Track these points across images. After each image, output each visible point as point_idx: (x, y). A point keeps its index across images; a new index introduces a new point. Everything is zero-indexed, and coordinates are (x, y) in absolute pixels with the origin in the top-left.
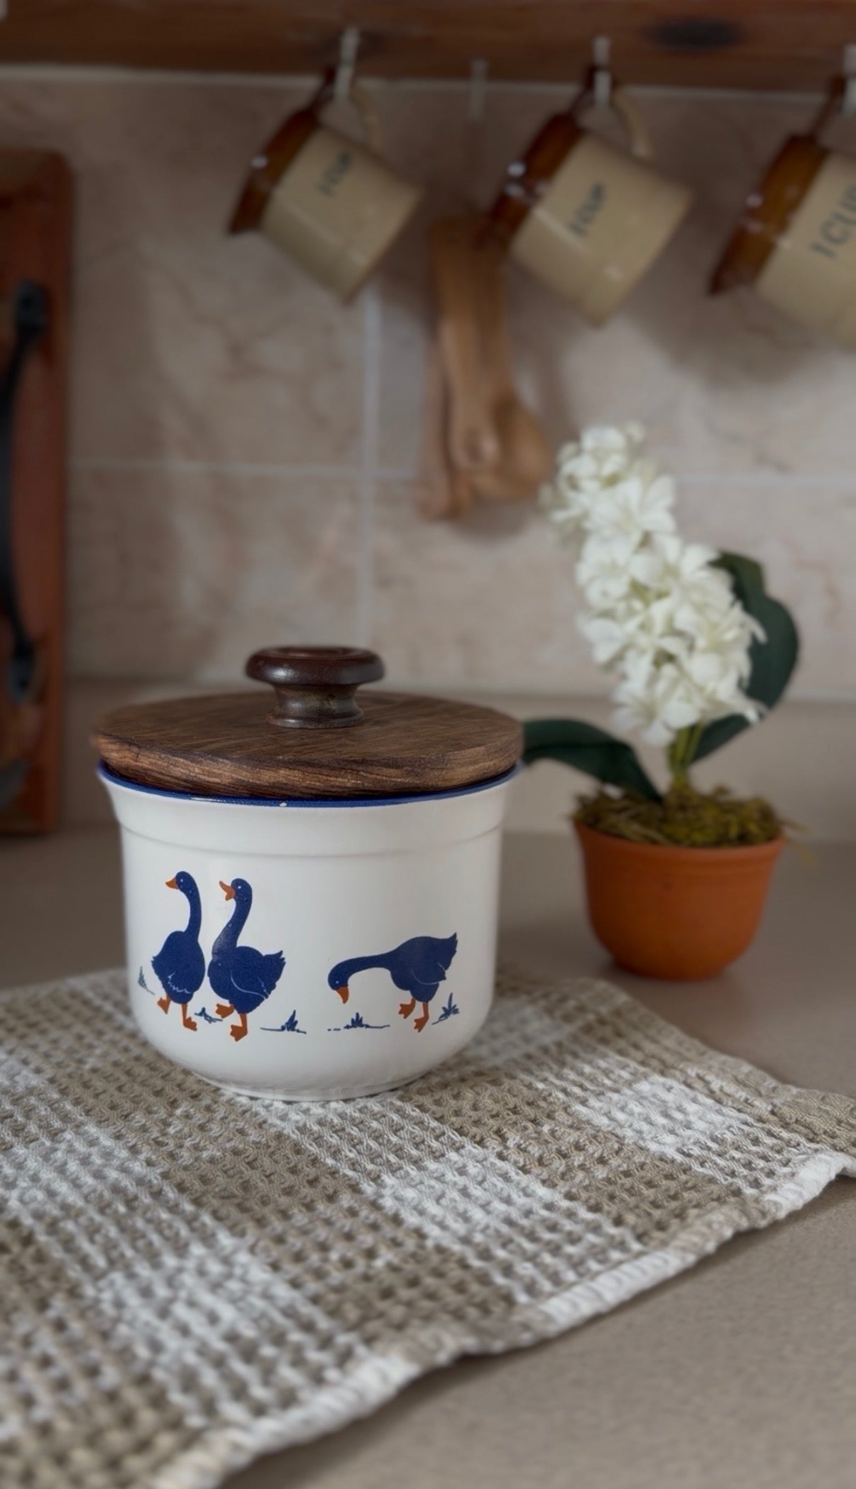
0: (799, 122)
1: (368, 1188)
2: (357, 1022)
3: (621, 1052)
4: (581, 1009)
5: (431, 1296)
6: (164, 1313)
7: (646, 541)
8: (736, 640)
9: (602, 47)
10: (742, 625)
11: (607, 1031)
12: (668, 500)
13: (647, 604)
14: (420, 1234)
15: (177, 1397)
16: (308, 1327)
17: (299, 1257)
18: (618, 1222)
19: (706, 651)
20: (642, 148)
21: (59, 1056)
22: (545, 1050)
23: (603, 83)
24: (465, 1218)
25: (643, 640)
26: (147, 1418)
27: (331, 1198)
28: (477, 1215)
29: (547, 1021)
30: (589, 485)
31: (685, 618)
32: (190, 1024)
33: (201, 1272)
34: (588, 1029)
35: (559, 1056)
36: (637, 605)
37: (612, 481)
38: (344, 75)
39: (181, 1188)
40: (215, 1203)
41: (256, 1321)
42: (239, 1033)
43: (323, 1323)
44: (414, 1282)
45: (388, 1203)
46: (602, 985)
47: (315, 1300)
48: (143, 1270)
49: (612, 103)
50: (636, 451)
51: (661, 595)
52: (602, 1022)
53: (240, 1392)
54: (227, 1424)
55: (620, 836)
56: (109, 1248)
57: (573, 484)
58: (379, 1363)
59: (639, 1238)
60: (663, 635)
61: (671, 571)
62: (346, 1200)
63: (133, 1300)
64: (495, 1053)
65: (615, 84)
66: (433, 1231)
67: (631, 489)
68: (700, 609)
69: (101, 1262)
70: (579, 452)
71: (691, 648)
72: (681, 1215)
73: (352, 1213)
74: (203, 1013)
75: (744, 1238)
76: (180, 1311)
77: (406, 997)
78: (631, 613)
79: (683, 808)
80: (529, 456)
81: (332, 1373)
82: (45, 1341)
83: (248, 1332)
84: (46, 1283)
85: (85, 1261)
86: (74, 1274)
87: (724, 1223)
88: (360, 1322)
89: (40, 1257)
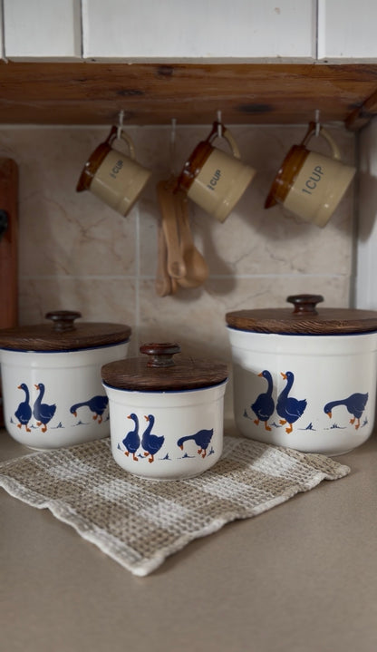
1: (200, 488)
2: (186, 456)
5: (224, 508)
6: (158, 516)
14: (216, 496)
15: (170, 531)
16: (196, 516)
17: (187, 503)
18: (267, 491)
20: (237, 154)
24: (228, 493)
26: (165, 535)
27: (191, 491)
28: (230, 492)
32: (136, 459)
33: (163, 507)
39: (149, 491)
41: (183, 515)
42: (151, 461)
43: (199, 515)
44: (219, 506)
47: (195, 511)
48: (149, 508)
53: (185, 529)
54: (184, 535)
56: (138, 505)
58: (217, 521)
62: (195, 491)
63: (150, 515)
66: (220, 497)
69: (137, 508)
72: (283, 489)
73: (197, 494)
74: (140, 455)
75: (300, 494)
76: (162, 515)
77: (200, 448)
81: (206, 524)
82: (131, 524)
83: (182, 518)
84: (125, 513)
85: (132, 508)
86: (131, 510)
87: (295, 490)
88: (209, 514)
89: (120, 508)
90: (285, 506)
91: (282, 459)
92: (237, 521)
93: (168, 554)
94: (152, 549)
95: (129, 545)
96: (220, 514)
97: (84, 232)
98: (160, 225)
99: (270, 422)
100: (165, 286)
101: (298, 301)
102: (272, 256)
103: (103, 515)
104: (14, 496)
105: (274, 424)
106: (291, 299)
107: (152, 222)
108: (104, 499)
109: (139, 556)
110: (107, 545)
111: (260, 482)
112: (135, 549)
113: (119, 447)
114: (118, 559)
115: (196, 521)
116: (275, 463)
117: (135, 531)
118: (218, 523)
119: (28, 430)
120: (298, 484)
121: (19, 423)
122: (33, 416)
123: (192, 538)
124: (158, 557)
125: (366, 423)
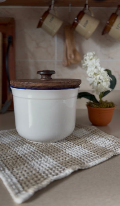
0: (114, 11)
1: (64, 151)
3: (96, 135)
4: (91, 130)
5: (74, 163)
6: (40, 165)
7: (96, 67)
8: (108, 80)
9: (87, 2)
10: (109, 78)
11: (94, 132)
12: (99, 62)
13: (96, 76)
14: (71, 156)
15: (43, 174)
16: (58, 166)
17: (56, 159)
18: (97, 154)
19: (105, 82)
22: (86, 135)
23: (87, 6)
24: (77, 154)
25: (96, 81)
26: (39, 177)
27: (60, 152)
28: (79, 154)
29: (86, 131)
30: (88, 60)
31: (102, 77)
33: (44, 160)
34: (92, 132)
35: (88, 135)
36: (95, 76)
37: (91, 59)
38: (52, 6)
39: (40, 151)
40: (45, 153)
41: (52, 165)
43: (61, 166)
44: (71, 161)
45: (67, 152)
46: (93, 127)
47: (59, 163)
48: (37, 160)
49: (88, 9)
50: (94, 55)
51: (98, 75)
52: (93, 131)
53: (51, 174)
54: (49, 177)
55: (94, 107)
56: (32, 158)
57: (86, 60)
58: (68, 170)
59: (101, 156)
60: (98, 80)
61: (99, 71)
62: (62, 152)
63: (36, 164)
64: (79, 135)
65: (89, 7)
66: (73, 156)
67: (94, 60)
68: (103, 76)
69: (31, 160)
70: (86, 56)
71: (102, 82)
72: (106, 153)
73: (63, 153)
76: (42, 165)
78: (94, 77)
79: (101, 103)
80: (78, 58)
81: (62, 171)
82: (25, 168)
83: (51, 167)
84: (24, 162)
85: (29, 160)
86: (28, 161)
87: (111, 154)
88: (65, 166)
89: (23, 159)
92: (79, 170)
93: (36, 190)
94: (30, 185)
95: (19, 181)
96: (71, 166)
103: (13, 163)
108: (17, 154)
109: (21, 189)
110: (7, 181)
112: (21, 185)
115: (58, 170)
120: (113, 151)
124: (31, 191)
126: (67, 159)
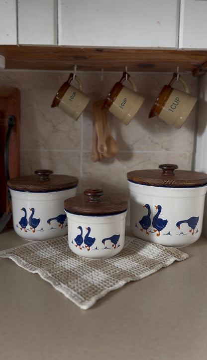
1: (113, 264)
2: (106, 248)
5: (125, 275)
6: (92, 278)
14: (121, 269)
15: (98, 286)
16: (111, 279)
17: (107, 272)
18: (147, 266)
20: (135, 90)
21: (62, 249)
26: (96, 289)
27: (108, 265)
28: (128, 266)
32: (81, 249)
33: (95, 274)
39: (88, 265)
41: (105, 278)
42: (88, 250)
43: (113, 278)
44: (122, 274)
47: (111, 276)
48: (87, 274)
53: (105, 286)
54: (105, 289)
56: (82, 272)
58: (121, 282)
62: (110, 266)
63: (88, 278)
66: (123, 269)
69: (82, 274)
72: (155, 265)
73: (111, 267)
74: (83, 247)
75: (163, 268)
76: (94, 278)
77: (113, 244)
81: (116, 283)
82: (79, 282)
83: (104, 280)
84: (76, 276)
86: (79, 275)
87: (160, 266)
88: (117, 278)
89: (73, 273)
90: (156, 275)
91: (154, 249)
92: (131, 282)
93: (97, 299)
94: (90, 296)
95: (78, 293)
96: (123, 278)
97: (54, 127)
98: (94, 125)
99: (148, 230)
100: (96, 157)
101: (165, 168)
102: (152, 141)
103: (65, 277)
104: (20, 266)
105: (151, 231)
106: (161, 166)
107: (90, 122)
108: (65, 268)
109: (83, 299)
110: (67, 293)
111: (143, 261)
112: (82, 296)
113: (72, 242)
114: (73, 300)
115: (111, 282)
116: (150, 251)
117: (81, 286)
118: (122, 283)
119: (26, 231)
120: (162, 263)
121: (21, 227)
122: (28, 224)
123: (109, 291)
124: (93, 300)
125: (197, 231)
126: (117, 272)
